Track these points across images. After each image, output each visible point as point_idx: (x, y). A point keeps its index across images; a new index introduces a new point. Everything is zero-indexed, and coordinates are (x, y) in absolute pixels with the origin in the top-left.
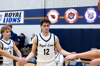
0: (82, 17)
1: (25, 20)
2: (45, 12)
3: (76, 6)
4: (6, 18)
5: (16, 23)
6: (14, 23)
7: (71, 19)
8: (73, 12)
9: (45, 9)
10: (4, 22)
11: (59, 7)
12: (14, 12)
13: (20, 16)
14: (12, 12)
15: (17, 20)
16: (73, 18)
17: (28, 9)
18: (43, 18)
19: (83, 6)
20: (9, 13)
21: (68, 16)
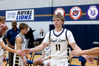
0: (85, 14)
1: (35, 18)
2: (52, 10)
3: (79, 4)
4: (19, 16)
5: (28, 20)
6: (26, 20)
7: (75, 16)
8: (77, 10)
9: (52, 7)
10: (17, 19)
11: (65, 6)
12: (26, 10)
13: (31, 14)
14: (24, 11)
15: (28, 17)
16: (77, 15)
17: (38, 7)
18: (51, 15)
19: (86, 4)
20: (21, 11)
21: (73, 13)
